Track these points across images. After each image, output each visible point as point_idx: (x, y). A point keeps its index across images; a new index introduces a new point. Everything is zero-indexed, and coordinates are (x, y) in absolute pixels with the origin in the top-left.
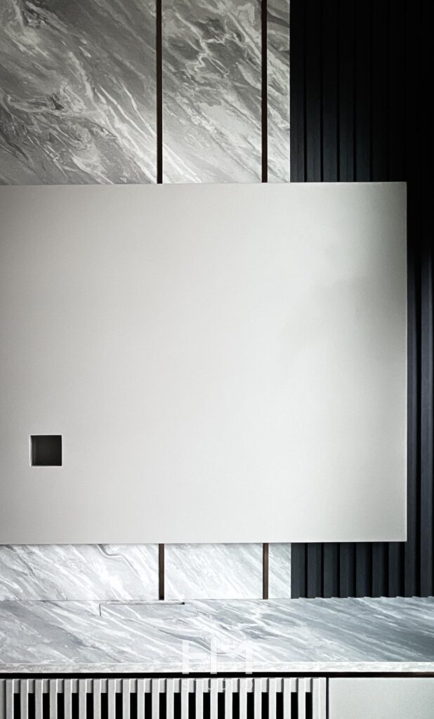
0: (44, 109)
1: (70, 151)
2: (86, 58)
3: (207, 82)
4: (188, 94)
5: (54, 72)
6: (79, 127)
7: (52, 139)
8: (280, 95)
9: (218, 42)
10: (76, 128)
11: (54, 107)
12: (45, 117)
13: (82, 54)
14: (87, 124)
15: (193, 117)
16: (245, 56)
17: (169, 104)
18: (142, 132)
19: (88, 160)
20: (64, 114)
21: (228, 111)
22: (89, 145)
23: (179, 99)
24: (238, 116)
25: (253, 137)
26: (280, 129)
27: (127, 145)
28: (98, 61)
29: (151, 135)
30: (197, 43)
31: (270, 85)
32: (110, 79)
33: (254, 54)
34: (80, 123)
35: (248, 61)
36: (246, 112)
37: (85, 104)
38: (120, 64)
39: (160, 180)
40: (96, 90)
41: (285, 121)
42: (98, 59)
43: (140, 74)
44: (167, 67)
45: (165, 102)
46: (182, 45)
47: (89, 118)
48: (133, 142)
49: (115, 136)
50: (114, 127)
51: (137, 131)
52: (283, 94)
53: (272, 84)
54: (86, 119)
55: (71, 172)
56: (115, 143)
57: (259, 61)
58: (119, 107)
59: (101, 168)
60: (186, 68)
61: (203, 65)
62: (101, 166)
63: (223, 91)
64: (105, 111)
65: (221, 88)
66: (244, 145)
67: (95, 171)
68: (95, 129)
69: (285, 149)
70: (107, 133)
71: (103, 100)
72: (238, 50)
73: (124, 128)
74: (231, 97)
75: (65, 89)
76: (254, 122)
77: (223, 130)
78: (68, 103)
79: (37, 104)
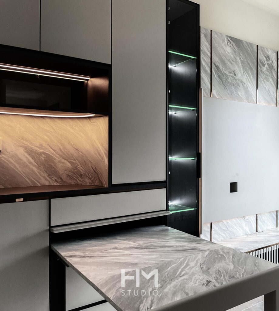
1: (238, 90)
3: (267, 74)
5: (234, 63)
6: (240, 82)
7: (233, 85)
9: (269, 63)
11: (234, 75)
12: (232, 77)
13: (241, 58)
15: (264, 84)
19: (242, 93)
20: (236, 77)
21: (270, 84)
22: (242, 89)
23: (261, 78)
27: (250, 90)
30: (265, 62)
32: (247, 68)
33: (275, 68)
37: (241, 75)
39: (256, 103)
42: (244, 61)
44: (259, 68)
45: (258, 79)
46: (262, 62)
54: (241, 80)
55: (238, 96)
57: (276, 71)
58: (249, 78)
60: (262, 69)
61: (266, 69)
64: (245, 79)
65: (269, 77)
67: (243, 97)
70: (246, 86)
71: (245, 75)
73: (249, 85)
75: (237, 69)
77: (269, 90)
78: (237, 74)
79: (230, 72)
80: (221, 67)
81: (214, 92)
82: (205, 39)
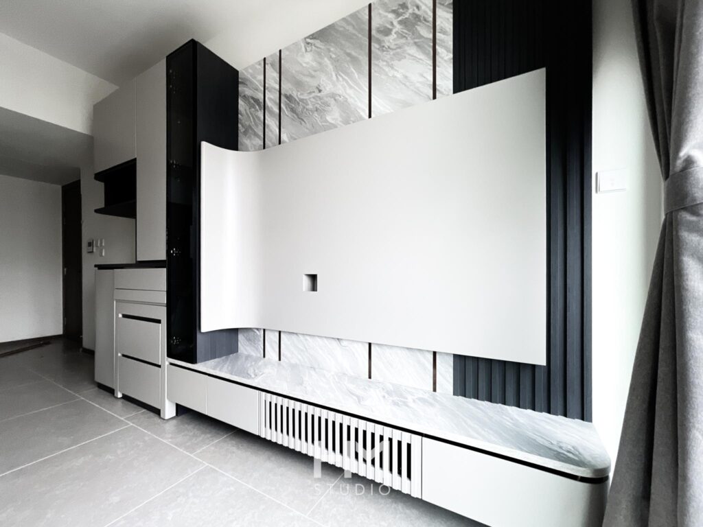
0: (313, 95)
2: (332, 59)
4: (386, 59)
8: (446, 37)
9: (404, 18)
10: (328, 100)
14: (333, 96)
16: (422, 19)
18: (359, 90)
19: (333, 116)
23: (382, 64)
24: (418, 61)
25: (426, 72)
26: (445, 61)
27: (353, 101)
28: (338, 58)
29: (365, 91)
31: (439, 33)
33: (428, 15)
34: (330, 97)
35: (423, 22)
36: (422, 57)
40: (337, 75)
41: (449, 54)
43: (359, 57)
47: (334, 92)
48: (357, 99)
49: (347, 98)
50: (346, 93)
52: (448, 35)
53: (440, 31)
56: (347, 102)
57: (431, 19)
58: (349, 81)
62: (339, 118)
63: (406, 48)
66: (421, 79)
68: (337, 98)
69: (449, 73)
72: (418, 18)
73: (350, 91)
74: (413, 51)
76: (427, 62)
78: (324, 87)
79: (310, 93)
80: (294, 94)
81: (284, 137)
82: (272, 70)
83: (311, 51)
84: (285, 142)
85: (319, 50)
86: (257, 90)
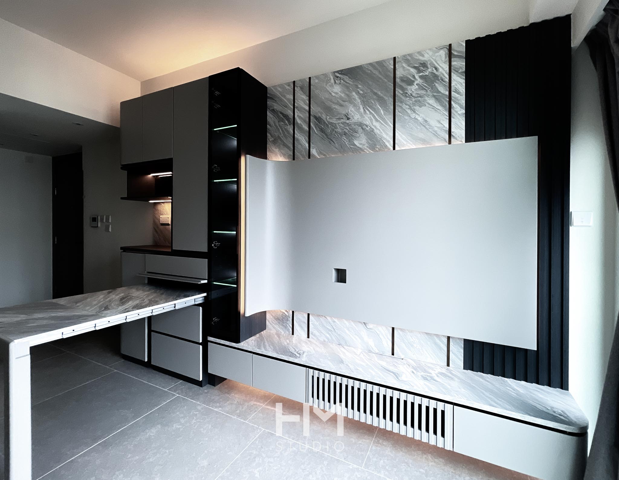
0: (342, 120)
1: (353, 138)
2: (360, 94)
3: (419, 95)
4: (408, 103)
5: (347, 103)
6: (357, 126)
7: (345, 134)
8: (459, 96)
9: (425, 74)
10: (356, 127)
11: (346, 119)
12: (343, 124)
13: (359, 92)
14: (361, 125)
15: (411, 114)
16: (439, 78)
17: (399, 110)
18: (386, 125)
19: (361, 141)
20: (350, 121)
21: (430, 109)
22: (361, 135)
23: (404, 106)
24: (436, 110)
25: (443, 120)
26: (459, 114)
27: (378, 132)
28: (366, 94)
29: (390, 126)
30: (414, 77)
31: (454, 92)
32: (372, 102)
33: (445, 77)
34: (357, 125)
35: (441, 81)
36: (440, 107)
37: (360, 116)
38: (375, 94)
39: (394, 148)
40: (365, 108)
41: (462, 109)
42: (366, 93)
43: (385, 97)
44: (399, 91)
45: (397, 109)
46: (406, 79)
47: (361, 122)
48: (381, 131)
49: (373, 129)
51: (384, 125)
52: (461, 95)
53: (455, 91)
55: (353, 148)
56: (373, 132)
57: (447, 80)
58: (375, 115)
59: (367, 145)
60: (408, 90)
61: (417, 87)
62: (366, 144)
63: (426, 98)
64: (369, 118)
65: (426, 97)
66: (439, 125)
67: (364, 147)
68: (364, 127)
69: (462, 124)
70: (369, 128)
71: (368, 112)
72: (436, 77)
73: (377, 124)
74: (432, 101)
75: (351, 110)
76: (444, 112)
77: (427, 119)
78: (352, 116)
79: (339, 119)
80: (324, 117)
81: (314, 151)
82: (301, 92)
83: (340, 84)
84: (314, 155)
85: (348, 85)
86: (286, 107)
